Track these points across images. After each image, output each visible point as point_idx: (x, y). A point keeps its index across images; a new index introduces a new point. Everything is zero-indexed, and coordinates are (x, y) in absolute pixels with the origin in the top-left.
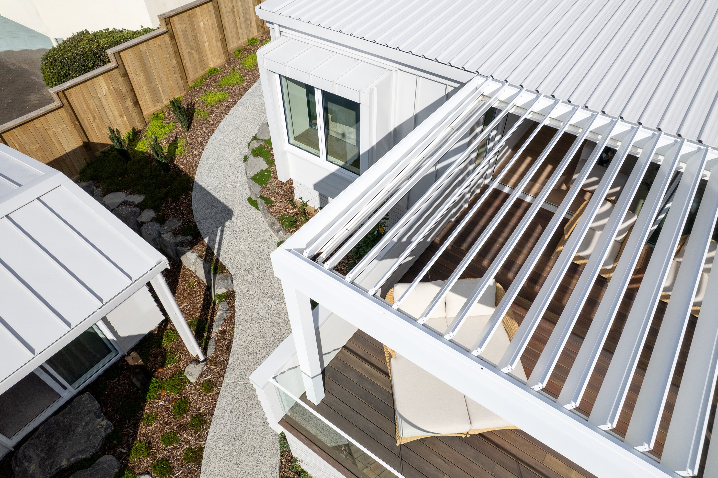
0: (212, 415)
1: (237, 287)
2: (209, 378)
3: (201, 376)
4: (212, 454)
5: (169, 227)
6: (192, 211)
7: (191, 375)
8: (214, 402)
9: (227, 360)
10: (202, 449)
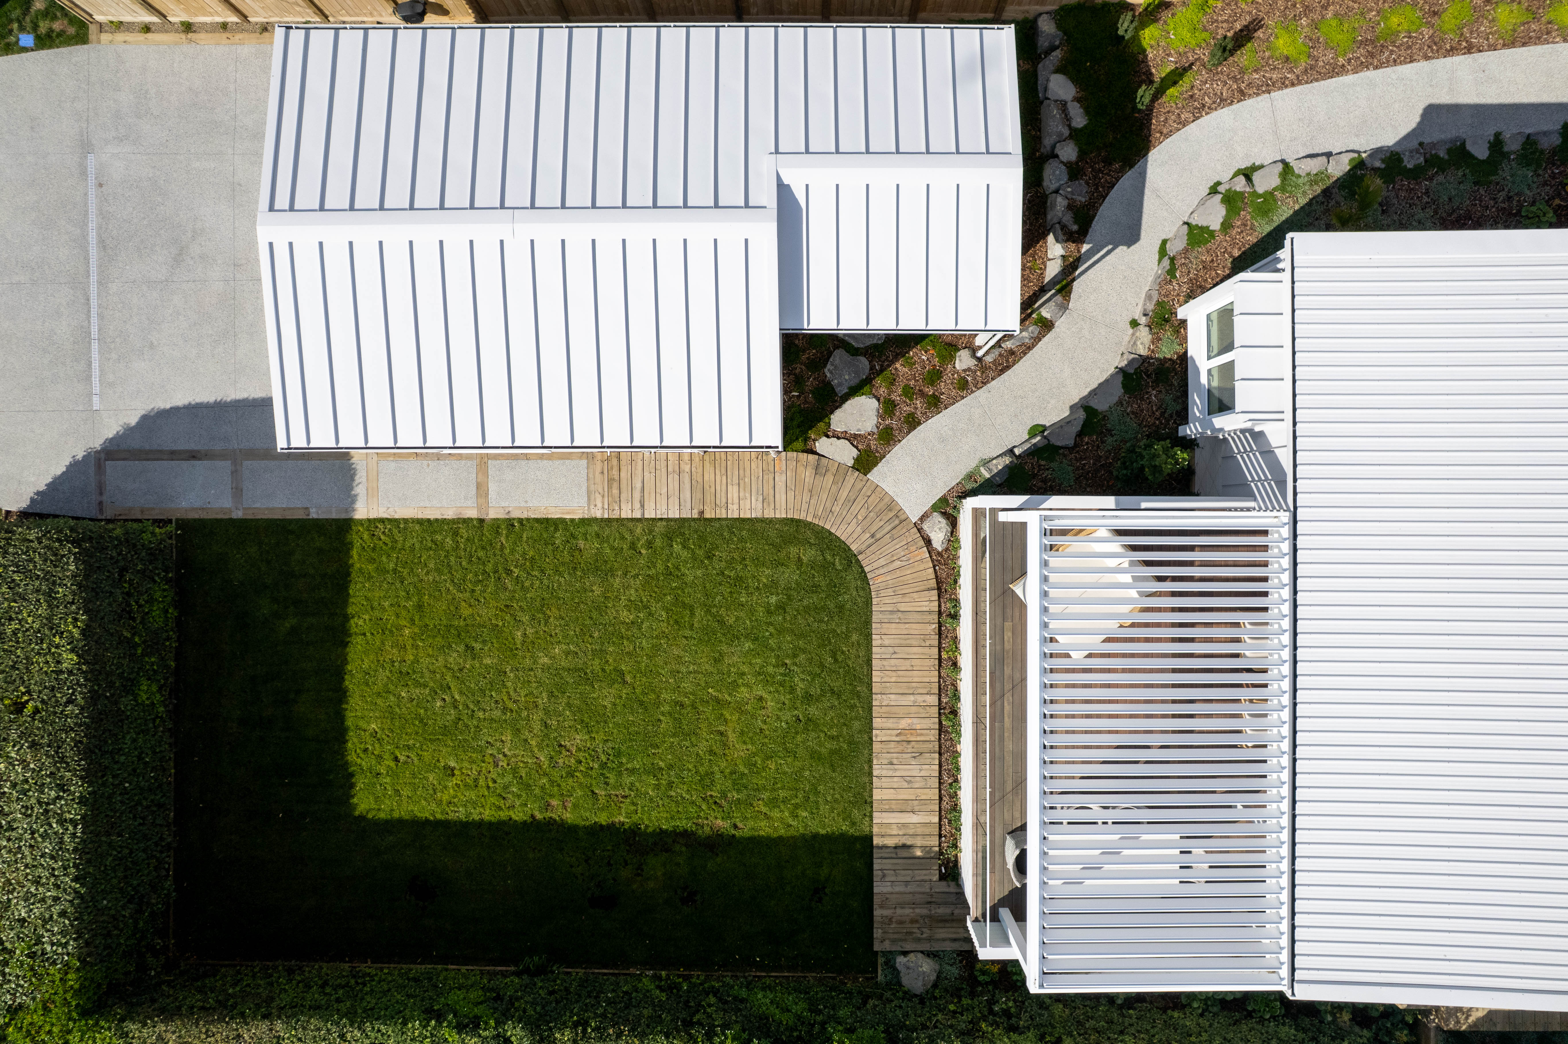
0: (946, 408)
1: (1061, 324)
2: (969, 379)
3: (965, 371)
4: (922, 434)
5: (1072, 193)
6: (1107, 195)
7: (960, 360)
8: (955, 401)
9: (993, 379)
10: (919, 424)
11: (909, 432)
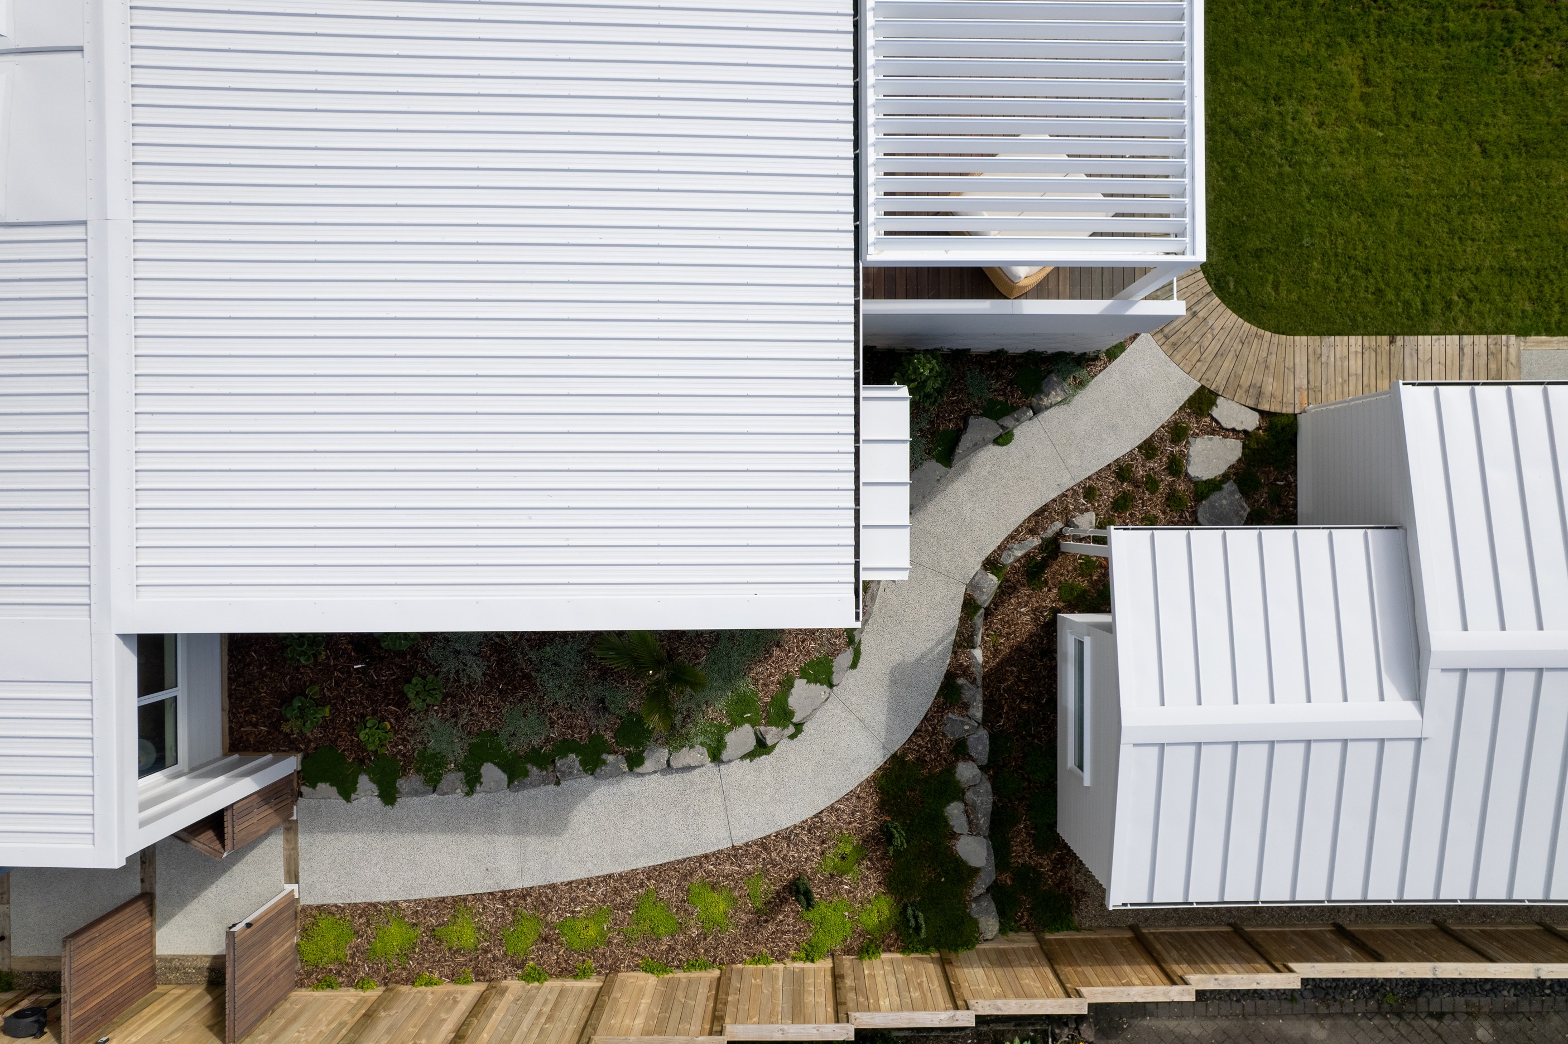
2: (1082, 501)
3: (1087, 510)
6: (922, 722)
8: (1098, 473)
9: (1054, 500)
10: (1140, 447)
11: (1153, 435)
